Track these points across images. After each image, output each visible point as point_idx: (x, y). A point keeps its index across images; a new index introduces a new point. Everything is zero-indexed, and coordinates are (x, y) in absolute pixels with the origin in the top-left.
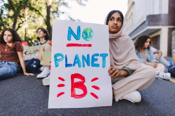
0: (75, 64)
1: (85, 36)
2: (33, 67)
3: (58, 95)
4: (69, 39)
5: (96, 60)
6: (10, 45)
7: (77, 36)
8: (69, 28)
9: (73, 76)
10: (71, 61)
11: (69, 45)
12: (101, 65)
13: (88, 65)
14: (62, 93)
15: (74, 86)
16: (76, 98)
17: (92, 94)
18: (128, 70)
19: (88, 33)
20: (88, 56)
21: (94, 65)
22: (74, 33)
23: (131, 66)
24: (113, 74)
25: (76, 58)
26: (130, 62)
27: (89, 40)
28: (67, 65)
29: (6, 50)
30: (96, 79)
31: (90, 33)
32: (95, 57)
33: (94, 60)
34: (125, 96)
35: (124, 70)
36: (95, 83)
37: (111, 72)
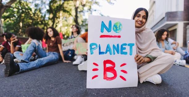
0: (107, 52)
1: (115, 29)
2: (69, 56)
3: (93, 78)
4: (102, 31)
5: (125, 48)
6: (53, 39)
7: (109, 29)
8: (102, 22)
9: (106, 62)
10: (103, 50)
11: (102, 36)
12: (129, 53)
13: (118, 53)
14: (96, 76)
15: (106, 70)
16: (107, 80)
17: (121, 77)
18: (151, 57)
19: (118, 27)
20: (118, 45)
21: (123, 53)
22: (106, 26)
23: (153, 54)
24: (139, 61)
25: (108, 47)
26: (152, 51)
27: (119, 33)
28: (100, 53)
29: (51, 44)
30: (124, 64)
31: (119, 26)
32: (124, 46)
33: (123, 48)
34: (148, 79)
35: (148, 57)
36: (124, 68)
37: (137, 59)
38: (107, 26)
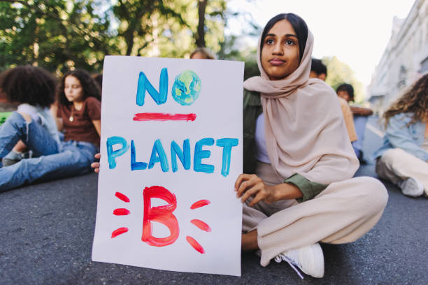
0: (153, 164)
1: (178, 92)
4: (140, 102)
5: (207, 154)
6: (79, 107)
7: (159, 95)
8: (141, 74)
9: (150, 192)
10: (143, 156)
11: (138, 117)
12: (218, 168)
13: (186, 166)
14: (121, 231)
15: (151, 215)
16: (152, 244)
17: (189, 239)
19: (188, 86)
20: (186, 143)
21: (200, 168)
22: (151, 86)
25: (157, 148)
26: (319, 160)
27: (189, 104)
28: (135, 166)
29: (71, 119)
30: (203, 203)
31: (192, 85)
32: (205, 148)
33: (200, 154)
35: (290, 183)
36: (200, 214)
38: (156, 84)
